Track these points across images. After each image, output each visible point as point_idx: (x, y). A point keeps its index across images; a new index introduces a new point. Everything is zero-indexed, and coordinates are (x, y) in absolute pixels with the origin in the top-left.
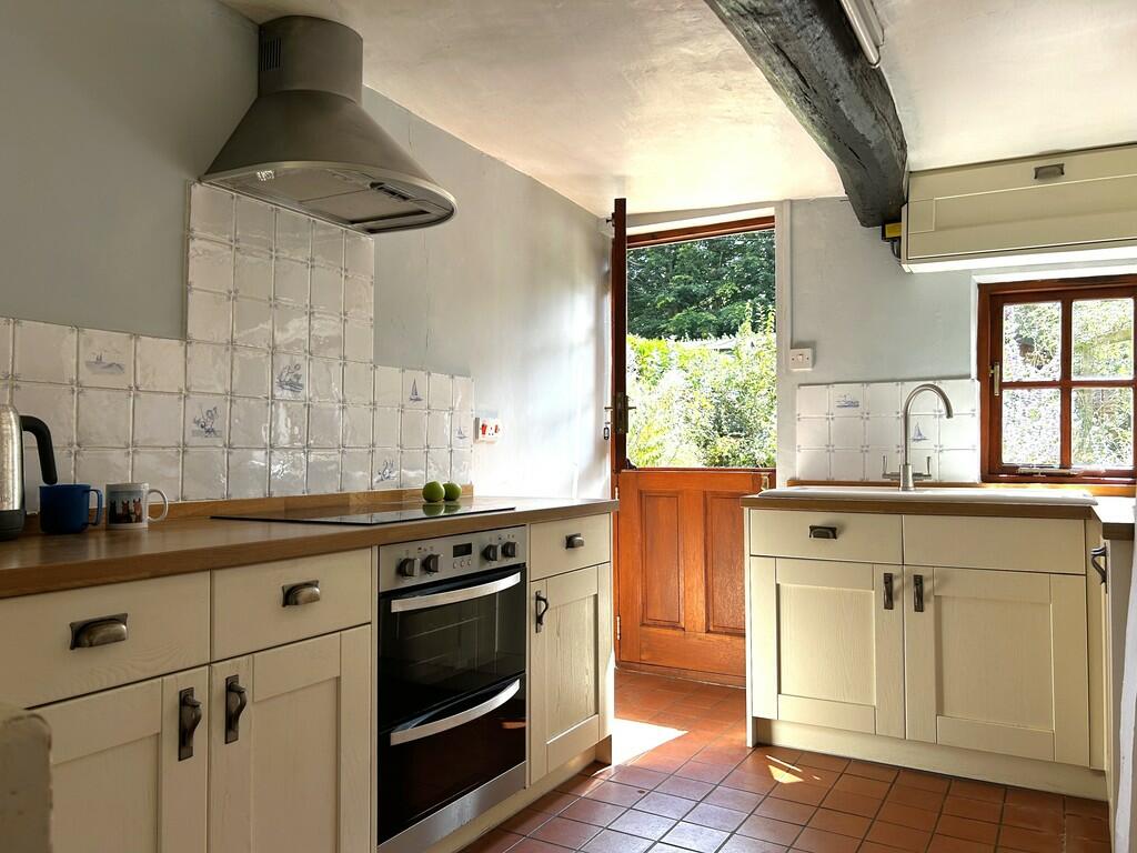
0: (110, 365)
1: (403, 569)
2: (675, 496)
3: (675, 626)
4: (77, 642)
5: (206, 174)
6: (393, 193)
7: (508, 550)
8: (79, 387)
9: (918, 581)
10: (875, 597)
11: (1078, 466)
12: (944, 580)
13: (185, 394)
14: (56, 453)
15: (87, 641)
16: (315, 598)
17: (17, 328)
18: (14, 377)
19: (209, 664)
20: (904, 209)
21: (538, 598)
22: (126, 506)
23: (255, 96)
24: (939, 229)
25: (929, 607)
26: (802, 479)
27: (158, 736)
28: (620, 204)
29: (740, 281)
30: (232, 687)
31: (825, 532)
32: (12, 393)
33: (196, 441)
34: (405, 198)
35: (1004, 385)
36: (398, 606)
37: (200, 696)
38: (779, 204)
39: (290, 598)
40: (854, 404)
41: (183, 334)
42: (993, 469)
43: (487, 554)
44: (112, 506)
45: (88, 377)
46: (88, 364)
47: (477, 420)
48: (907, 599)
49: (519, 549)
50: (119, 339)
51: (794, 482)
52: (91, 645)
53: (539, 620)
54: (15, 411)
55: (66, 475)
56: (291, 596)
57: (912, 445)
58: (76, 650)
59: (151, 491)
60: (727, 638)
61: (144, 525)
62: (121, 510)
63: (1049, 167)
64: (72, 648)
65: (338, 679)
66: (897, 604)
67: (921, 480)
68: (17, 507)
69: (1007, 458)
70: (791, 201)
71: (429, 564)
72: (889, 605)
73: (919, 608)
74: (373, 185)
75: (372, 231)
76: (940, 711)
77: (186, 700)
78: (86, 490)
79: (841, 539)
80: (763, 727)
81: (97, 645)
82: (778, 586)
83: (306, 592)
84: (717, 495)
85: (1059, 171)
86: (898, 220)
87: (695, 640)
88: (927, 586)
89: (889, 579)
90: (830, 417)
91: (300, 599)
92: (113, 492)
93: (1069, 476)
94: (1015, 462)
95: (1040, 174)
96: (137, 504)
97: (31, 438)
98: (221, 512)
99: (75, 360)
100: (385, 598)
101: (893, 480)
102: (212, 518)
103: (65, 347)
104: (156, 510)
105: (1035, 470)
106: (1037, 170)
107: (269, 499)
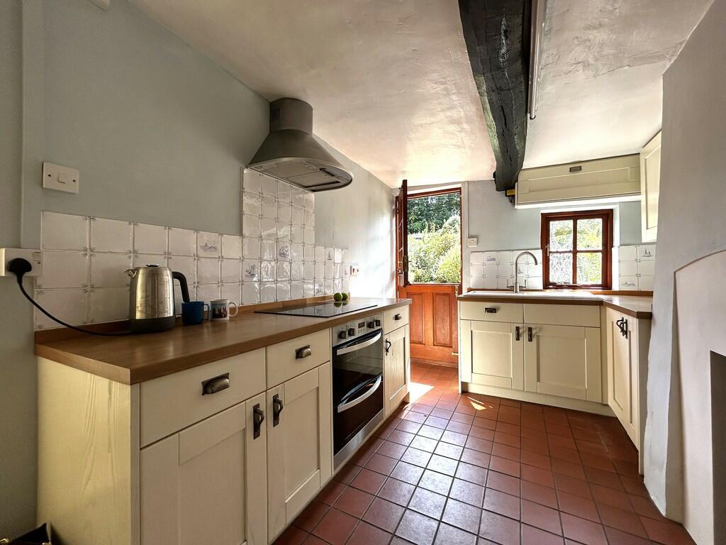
0: (211, 247)
1: (341, 335)
2: (420, 294)
3: (421, 343)
4: (205, 392)
5: (250, 164)
6: (328, 173)
7: (378, 323)
8: (197, 257)
9: (530, 329)
10: (512, 336)
11: (579, 282)
12: (541, 329)
13: (242, 259)
14: (189, 287)
15: (210, 391)
16: (309, 354)
17: (170, 232)
18: (169, 254)
19: (266, 391)
20: (516, 184)
21: (387, 342)
22: (220, 310)
23: (268, 133)
24: (530, 191)
25: (534, 340)
26: (473, 288)
27: (244, 430)
28: (405, 182)
29: (417, 215)
30: (276, 401)
31: (491, 310)
32: (168, 261)
33: (247, 279)
34: (333, 175)
35: (550, 252)
36: (340, 352)
37: (262, 408)
38: (463, 183)
39: (300, 355)
40: (494, 259)
41: (241, 234)
42: (547, 284)
43: (370, 325)
44: (214, 310)
45: (201, 253)
46: (201, 247)
47: (351, 267)
48: (525, 336)
49: (382, 323)
50: (214, 236)
51: (470, 290)
52: (213, 393)
53: (387, 350)
54: (170, 270)
55: (193, 297)
56: (300, 354)
57: (519, 275)
58: (206, 395)
59: (230, 303)
60: (442, 348)
61: (228, 318)
62: (217, 311)
63: (575, 167)
64: (203, 394)
65: (318, 388)
66: (521, 338)
67: (522, 289)
68: (172, 315)
69: (551, 280)
70: (468, 182)
71: (351, 332)
72: (518, 339)
73: (530, 340)
74: (321, 169)
75: (314, 191)
76: (538, 380)
77: (256, 411)
78: (202, 304)
79: (498, 313)
80: (465, 385)
81: (216, 392)
82: (472, 331)
83: (306, 351)
84: (438, 294)
85: (580, 169)
86: (514, 188)
87: (429, 348)
88: (534, 332)
89: (518, 329)
90: (484, 264)
91: (304, 355)
92: (214, 304)
93: (576, 286)
94: (554, 281)
95: (571, 170)
96: (225, 310)
97: (177, 282)
98: (257, 309)
99: (195, 246)
100: (335, 349)
101: (511, 289)
102: (255, 312)
103: (191, 240)
104: (233, 310)
105: (563, 284)
106: (571, 169)
107: (276, 302)
